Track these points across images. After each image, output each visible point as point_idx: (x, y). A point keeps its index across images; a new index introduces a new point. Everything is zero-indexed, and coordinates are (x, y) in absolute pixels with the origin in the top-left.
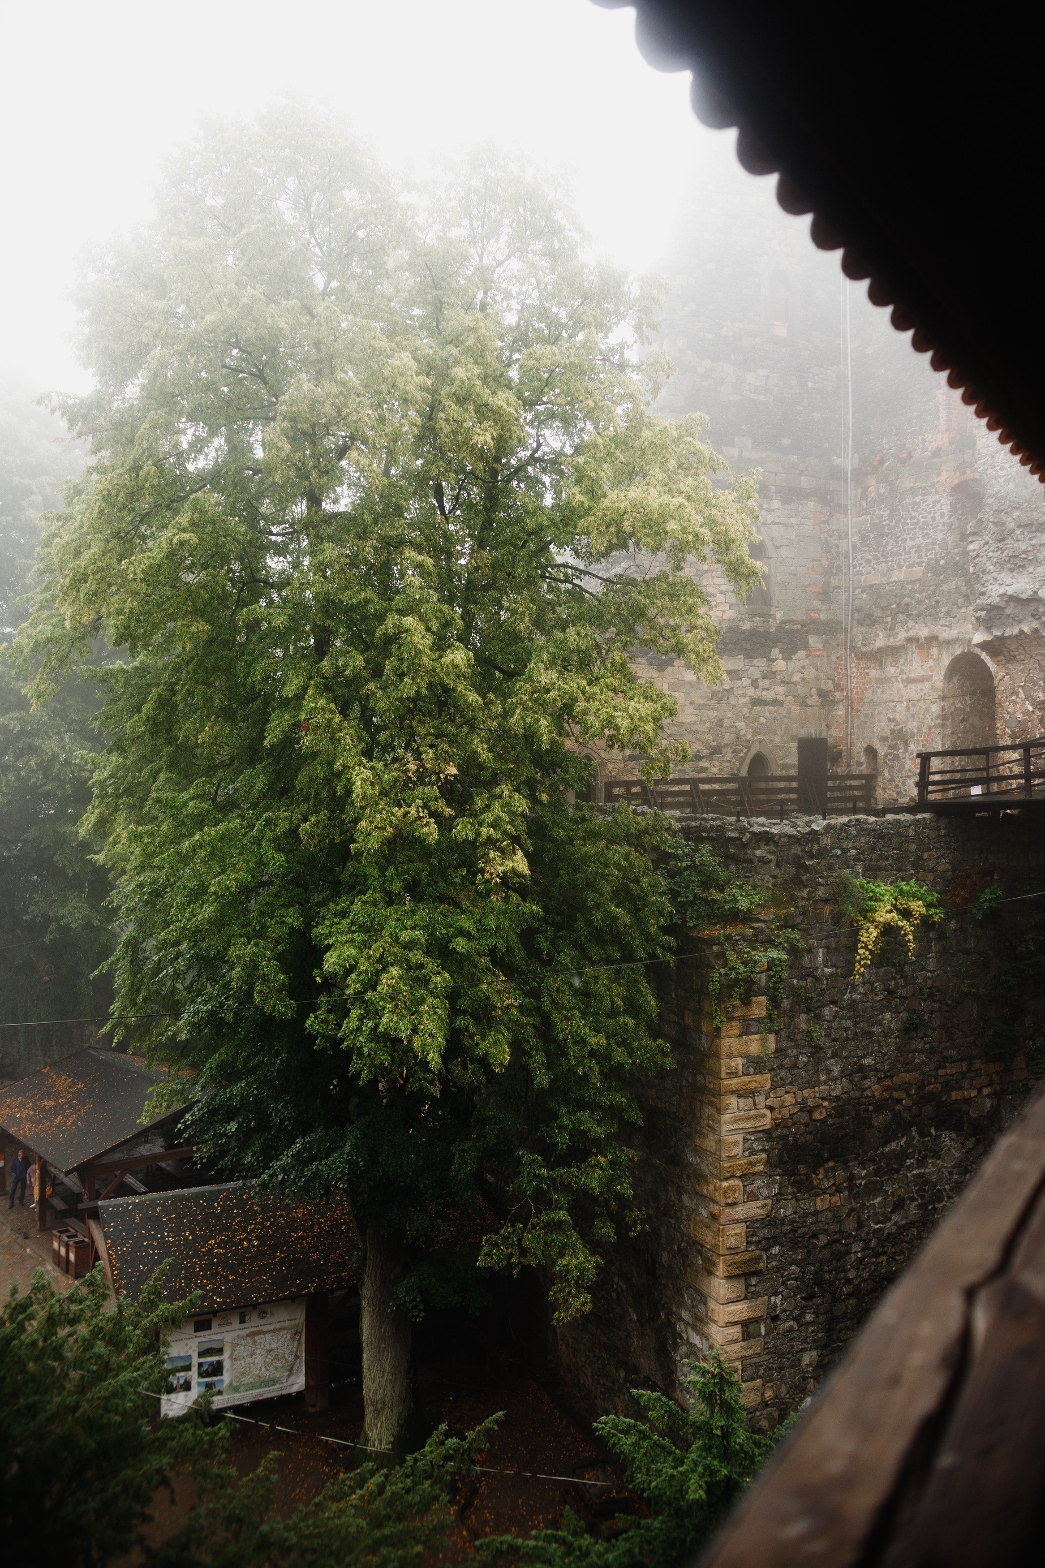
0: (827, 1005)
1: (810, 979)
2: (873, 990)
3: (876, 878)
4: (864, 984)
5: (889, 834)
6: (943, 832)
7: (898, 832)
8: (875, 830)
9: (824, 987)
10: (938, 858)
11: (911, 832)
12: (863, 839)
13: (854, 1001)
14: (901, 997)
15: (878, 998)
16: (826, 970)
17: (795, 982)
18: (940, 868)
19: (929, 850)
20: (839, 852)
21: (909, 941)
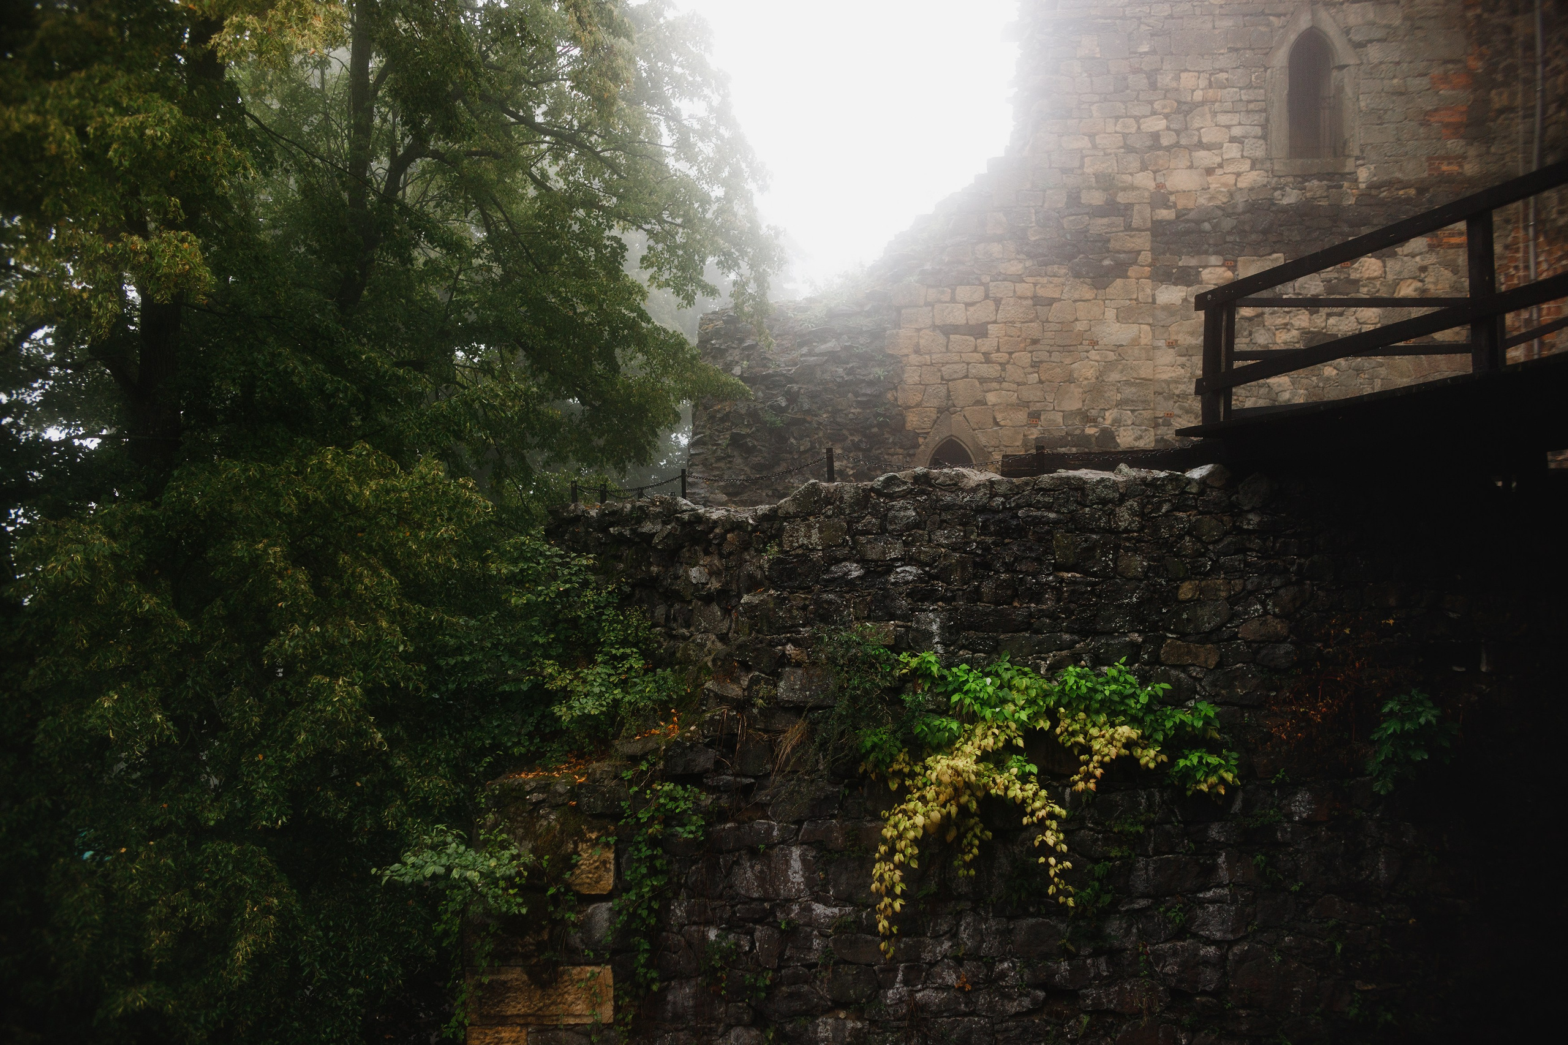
0: (827, 1011)
1: (760, 932)
2: (992, 982)
3: (995, 650)
4: (959, 961)
5: (1038, 521)
6: (1253, 520)
7: (1073, 517)
8: (982, 509)
9: (813, 957)
10: (1232, 600)
11: (1125, 517)
12: (941, 537)
13: (923, 1007)
14: (1098, 1012)
15: (1013, 1007)
16: (819, 909)
17: (712, 934)
18: (1249, 630)
19: (1196, 572)
20: (855, 571)
21: (1046, 850)
